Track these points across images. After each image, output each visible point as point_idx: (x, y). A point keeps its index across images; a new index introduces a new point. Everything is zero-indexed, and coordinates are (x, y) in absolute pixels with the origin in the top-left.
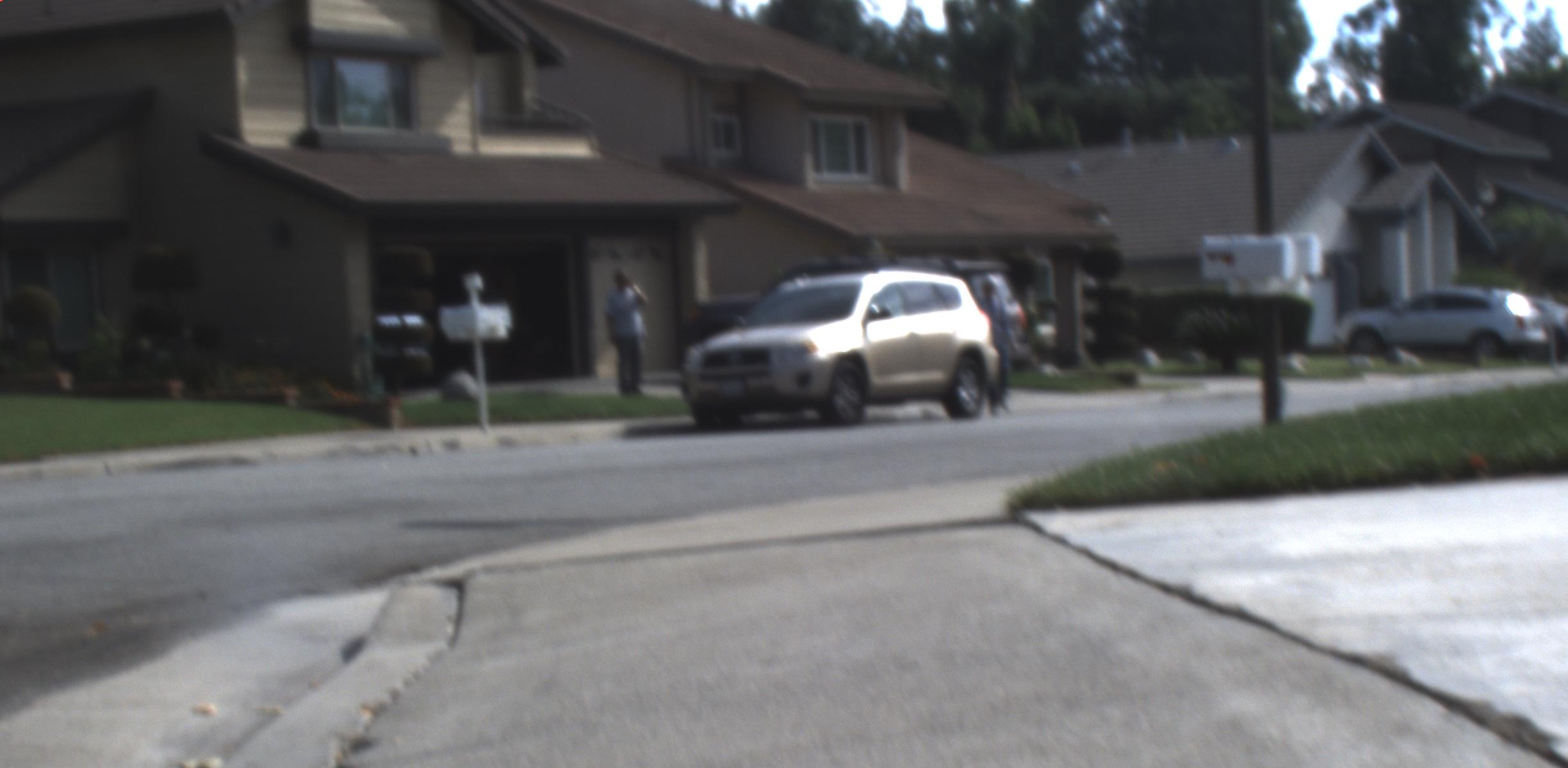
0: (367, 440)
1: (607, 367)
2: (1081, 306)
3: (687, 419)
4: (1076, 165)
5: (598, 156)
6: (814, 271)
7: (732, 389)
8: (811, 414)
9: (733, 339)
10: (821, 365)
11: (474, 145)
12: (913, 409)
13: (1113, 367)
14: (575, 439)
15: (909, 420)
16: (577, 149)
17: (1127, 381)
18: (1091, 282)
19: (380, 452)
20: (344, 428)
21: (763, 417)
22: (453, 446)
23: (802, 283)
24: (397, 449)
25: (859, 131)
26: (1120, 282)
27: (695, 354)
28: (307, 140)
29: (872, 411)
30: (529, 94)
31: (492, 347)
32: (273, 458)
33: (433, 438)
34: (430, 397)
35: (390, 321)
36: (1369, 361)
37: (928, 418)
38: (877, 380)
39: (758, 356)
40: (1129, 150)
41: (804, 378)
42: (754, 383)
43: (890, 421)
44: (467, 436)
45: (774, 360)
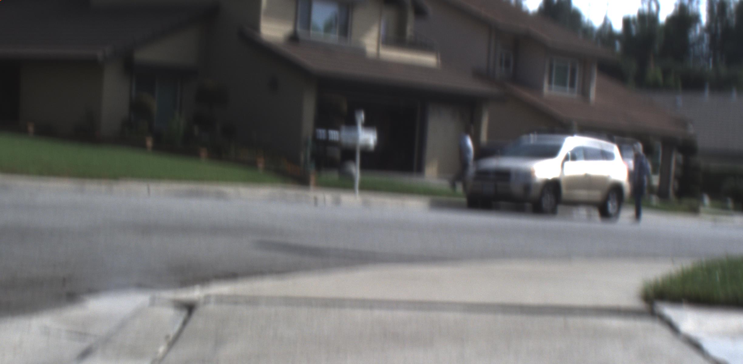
1: (431, 170)
2: (674, 171)
4: (679, 101)
8: (528, 206)
10: (537, 184)
11: (378, 51)
13: (686, 201)
17: (694, 210)
18: (681, 158)
22: (337, 202)
23: (533, 138)
26: (695, 158)
28: (293, 38)
29: (561, 209)
32: (239, 194)
33: (328, 194)
34: (333, 175)
39: (505, 175)
41: (527, 189)
44: (346, 198)
45: (513, 176)
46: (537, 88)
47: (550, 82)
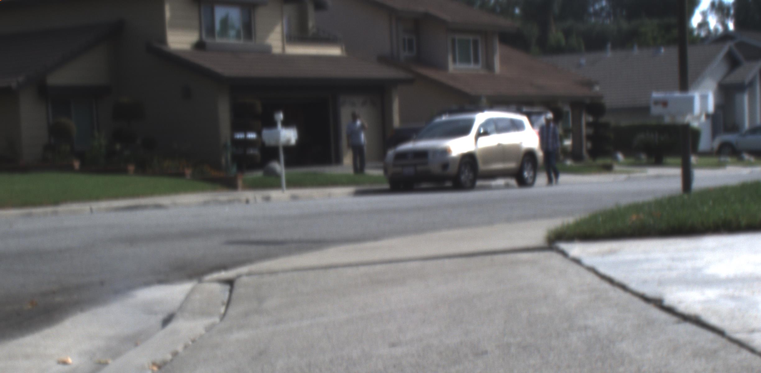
0: (224, 196)
1: (348, 160)
2: (585, 131)
3: (387, 186)
4: (583, 61)
5: (344, 55)
6: (451, 112)
7: (409, 171)
8: (449, 184)
9: (409, 146)
10: (454, 159)
11: (283, 48)
12: (500, 182)
13: (601, 161)
14: (330, 195)
15: (498, 188)
16: (335, 51)
17: (608, 168)
18: (591, 119)
19: (230, 202)
20: (214, 189)
21: (424, 185)
22: (267, 199)
23: (444, 118)
24: (239, 201)
25: (476, 43)
26: (604, 119)
27: (391, 153)
28: (200, 46)
29: (479, 183)
30: (311, 24)
31: (288, 149)
32: (175, 205)
33: (258, 195)
34: (258, 174)
35: (240, 136)
36: (729, 159)
37: (507, 186)
38: (482, 167)
39: (422, 154)
40: (609, 54)
41: (445, 166)
42: (420, 168)
43: (488, 188)
44: (275, 194)
45: (430, 156)
46: (443, 67)
47: (454, 60)
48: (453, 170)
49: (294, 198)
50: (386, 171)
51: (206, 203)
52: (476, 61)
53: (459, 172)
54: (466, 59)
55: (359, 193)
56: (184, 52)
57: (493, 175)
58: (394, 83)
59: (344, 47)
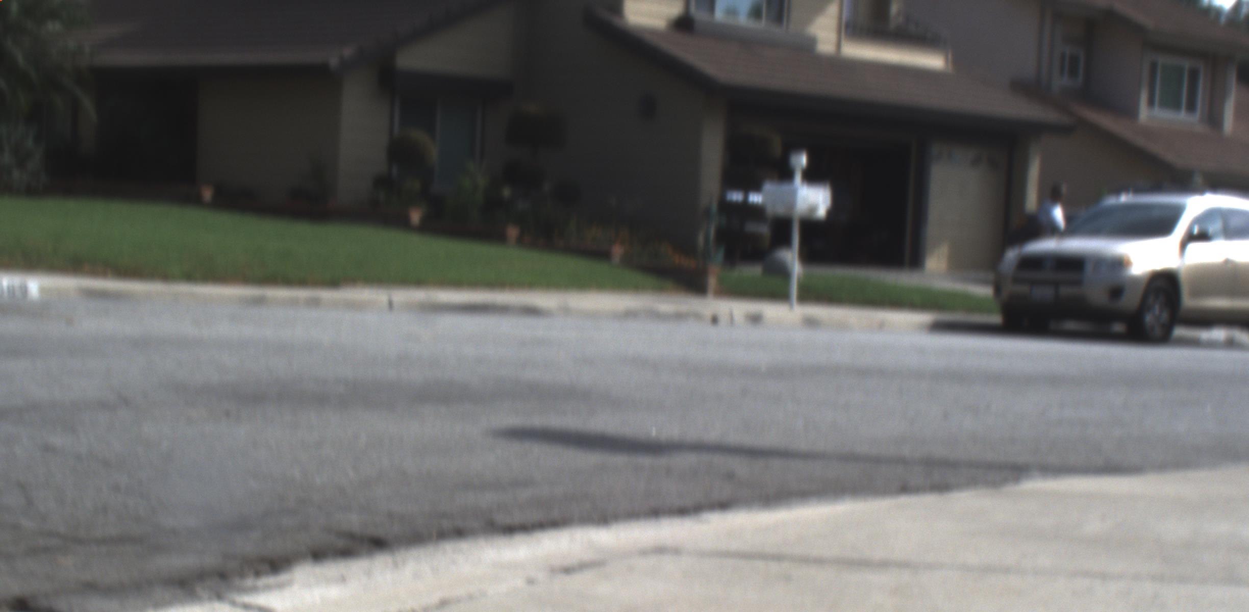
1: (936, 261)
3: (996, 319)
5: (950, 69)
6: (1138, 190)
7: (1044, 294)
8: (1119, 328)
9: (1047, 245)
10: (1135, 280)
11: (839, 46)
12: (1219, 334)
14: (881, 326)
15: (1212, 345)
16: (933, 61)
19: (679, 317)
20: (660, 289)
21: (1071, 325)
22: (755, 319)
24: (698, 317)
25: (1194, 74)
27: (1012, 255)
29: (1180, 332)
31: (810, 226)
32: (566, 311)
33: (739, 308)
34: (753, 271)
35: (736, 196)
37: (1230, 344)
38: (1188, 302)
41: (1117, 292)
42: (1065, 291)
43: (1195, 343)
44: (772, 311)
45: (1089, 268)
46: (1130, 112)
47: (1151, 102)
48: (1130, 301)
49: (811, 323)
50: (998, 289)
51: (629, 315)
52: (1191, 107)
53: (1143, 307)
54: (1172, 102)
55: (939, 327)
56: (654, 32)
57: (1207, 320)
58: (1035, 130)
59: (950, 56)
